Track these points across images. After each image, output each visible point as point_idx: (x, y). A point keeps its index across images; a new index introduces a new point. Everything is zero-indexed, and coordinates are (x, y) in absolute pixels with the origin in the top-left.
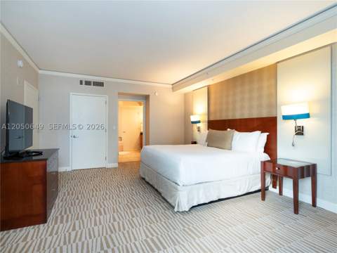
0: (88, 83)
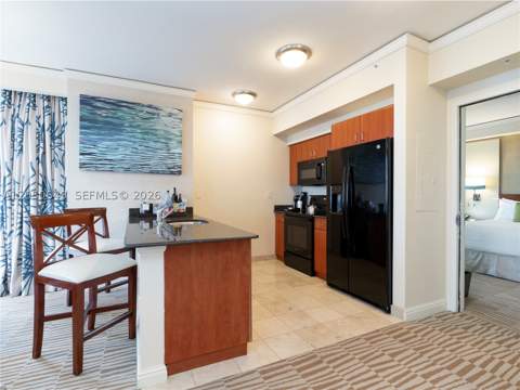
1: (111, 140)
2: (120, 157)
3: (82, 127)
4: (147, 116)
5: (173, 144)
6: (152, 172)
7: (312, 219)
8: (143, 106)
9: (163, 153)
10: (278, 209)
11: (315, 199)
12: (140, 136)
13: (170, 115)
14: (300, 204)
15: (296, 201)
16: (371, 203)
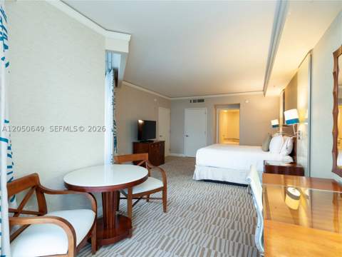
0: (195, 101)
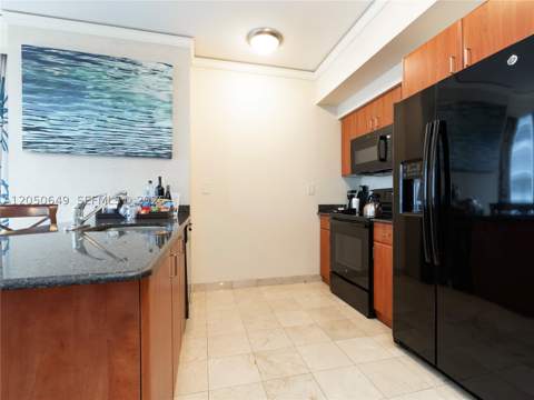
1: (67, 109)
2: (79, 133)
3: (24, 92)
4: (120, 74)
5: (159, 113)
6: (127, 155)
7: (370, 225)
8: (113, 59)
9: (144, 127)
10: (324, 209)
11: (378, 196)
12: (109, 103)
13: (154, 72)
14: (355, 203)
15: (350, 198)
16: (475, 202)
